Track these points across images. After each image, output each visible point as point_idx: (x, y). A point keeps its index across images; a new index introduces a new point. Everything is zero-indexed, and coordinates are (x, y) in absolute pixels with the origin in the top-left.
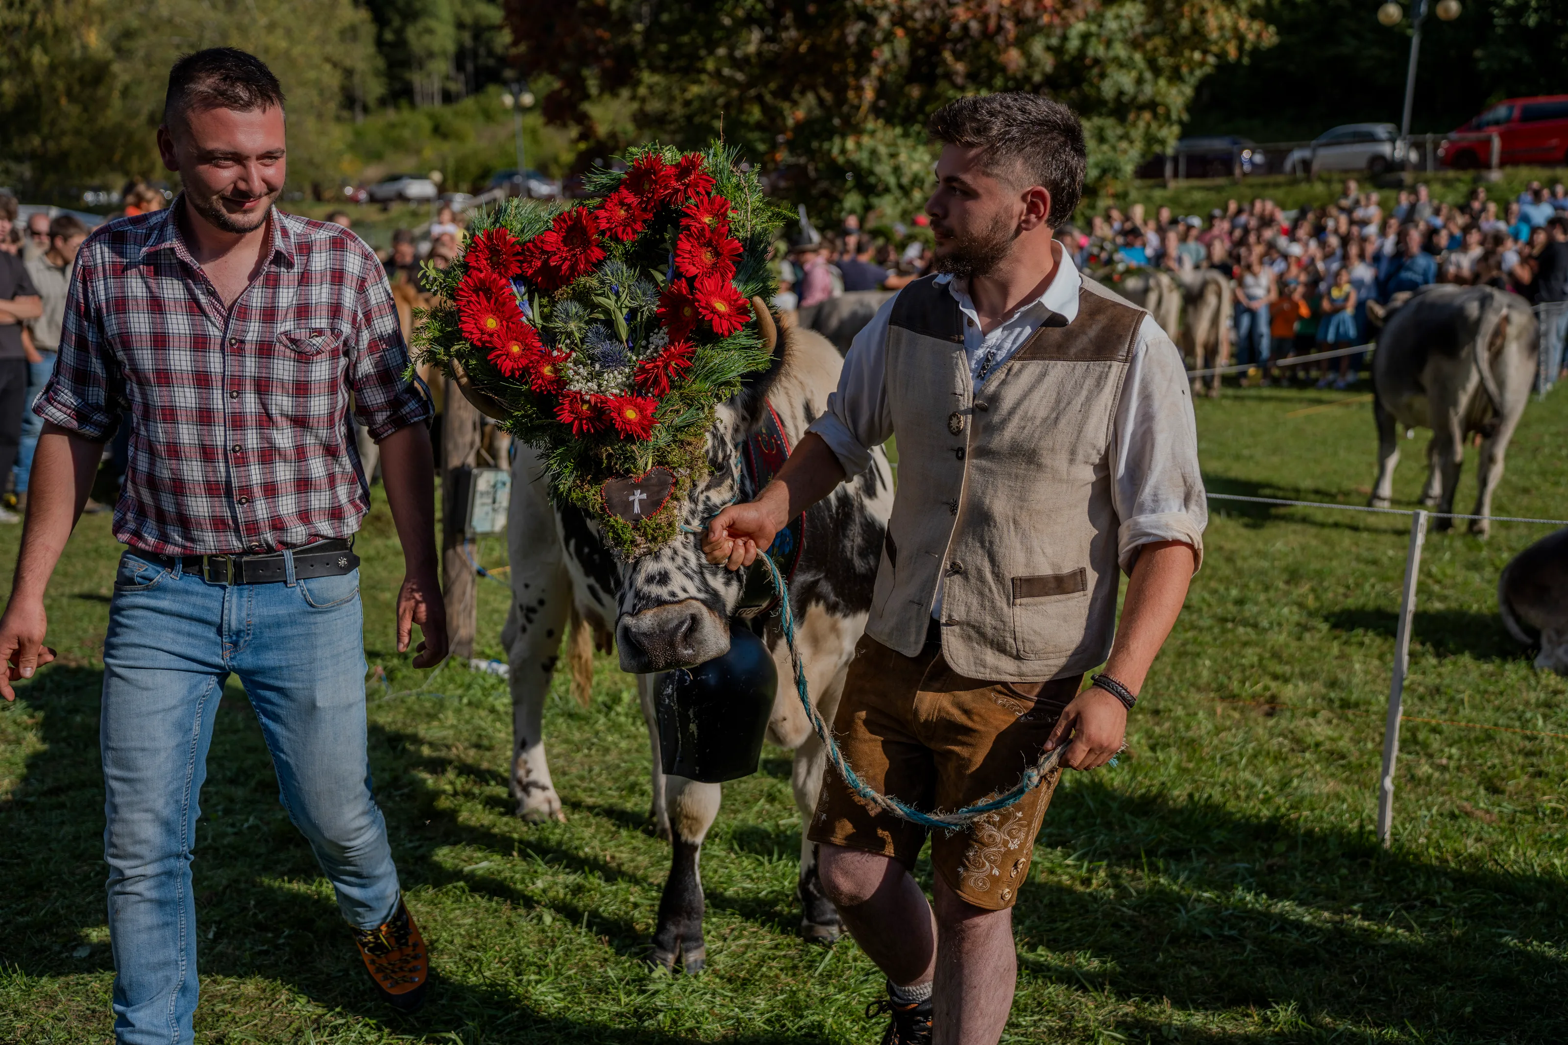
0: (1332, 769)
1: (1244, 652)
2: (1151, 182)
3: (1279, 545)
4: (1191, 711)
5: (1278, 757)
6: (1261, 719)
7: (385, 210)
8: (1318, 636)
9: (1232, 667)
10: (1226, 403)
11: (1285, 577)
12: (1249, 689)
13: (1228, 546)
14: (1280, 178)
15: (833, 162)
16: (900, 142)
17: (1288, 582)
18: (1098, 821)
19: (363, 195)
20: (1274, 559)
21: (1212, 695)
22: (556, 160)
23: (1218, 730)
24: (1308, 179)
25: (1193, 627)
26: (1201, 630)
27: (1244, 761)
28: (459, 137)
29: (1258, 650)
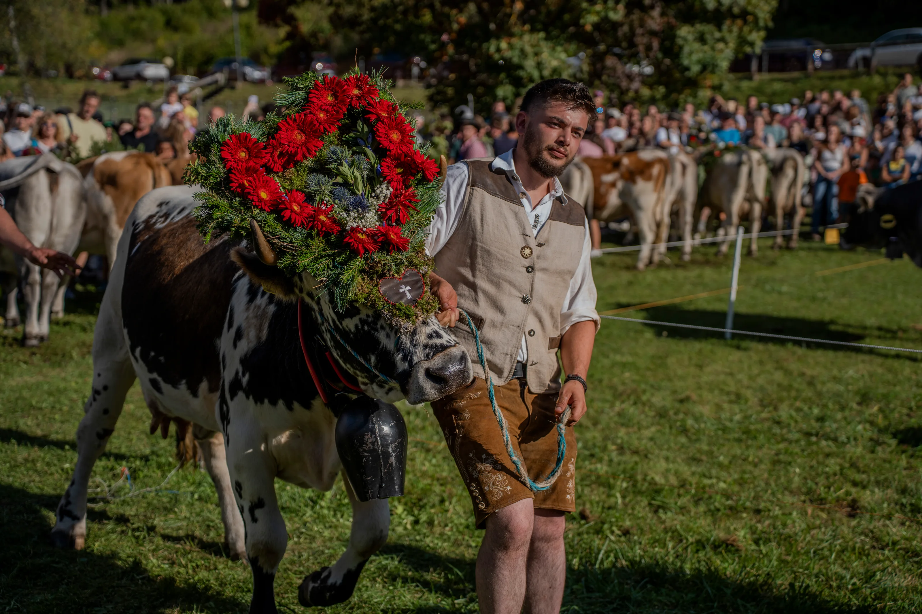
0: (908, 565)
1: (827, 462)
2: (740, 75)
3: (851, 372)
4: (787, 512)
5: (862, 553)
6: (845, 520)
7: (126, 87)
8: (889, 450)
9: (818, 475)
10: (802, 254)
11: (858, 399)
12: (832, 495)
13: (809, 372)
14: (845, 72)
15: (489, 57)
16: (543, 44)
17: (859, 404)
18: (716, 605)
19: (107, 75)
20: (848, 384)
21: (803, 498)
22: (266, 50)
23: (810, 528)
24: (869, 73)
25: (784, 440)
26: (790, 442)
27: (833, 556)
28: (188, 30)
29: (838, 460)
